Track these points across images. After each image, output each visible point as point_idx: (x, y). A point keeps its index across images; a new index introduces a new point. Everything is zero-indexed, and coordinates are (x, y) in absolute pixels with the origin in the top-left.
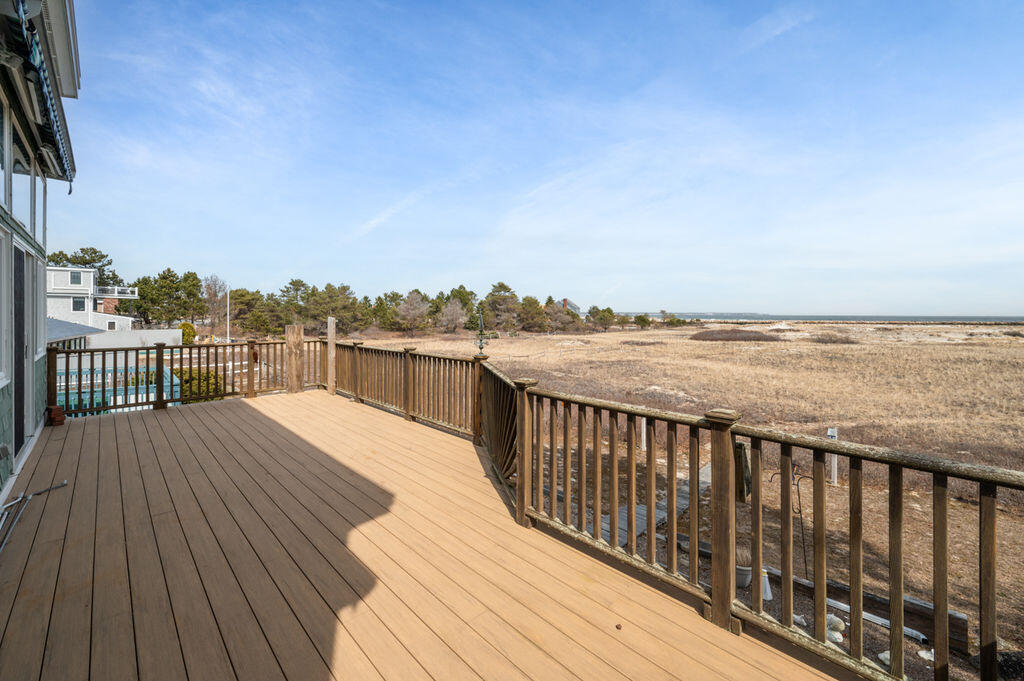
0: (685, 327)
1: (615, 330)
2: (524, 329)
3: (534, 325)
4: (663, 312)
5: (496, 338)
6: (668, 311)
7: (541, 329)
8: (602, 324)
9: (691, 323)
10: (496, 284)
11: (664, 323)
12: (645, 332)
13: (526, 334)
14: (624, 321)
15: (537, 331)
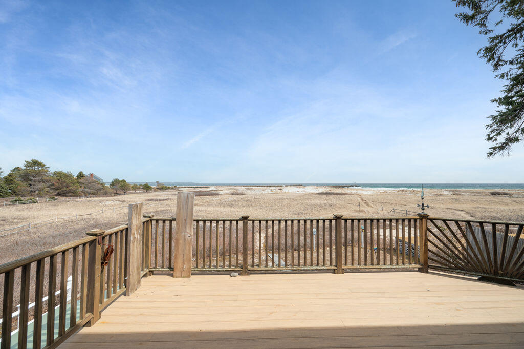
0: (170, 190)
1: (131, 193)
2: (59, 194)
3: (70, 191)
4: (157, 182)
5: (35, 203)
6: (160, 182)
7: (75, 194)
8: (123, 189)
9: (172, 188)
10: (29, 160)
11: (158, 188)
12: (149, 194)
13: (61, 199)
14: (135, 188)
15: (71, 196)
